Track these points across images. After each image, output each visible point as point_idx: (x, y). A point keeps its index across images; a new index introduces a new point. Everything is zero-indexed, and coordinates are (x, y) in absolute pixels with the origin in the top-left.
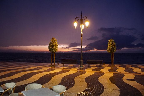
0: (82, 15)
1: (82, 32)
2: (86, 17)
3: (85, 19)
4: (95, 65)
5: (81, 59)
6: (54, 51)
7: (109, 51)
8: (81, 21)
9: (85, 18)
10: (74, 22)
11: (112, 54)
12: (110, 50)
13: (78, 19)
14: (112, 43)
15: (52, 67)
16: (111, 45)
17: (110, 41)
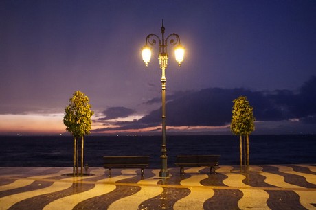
0: (163, 29)
1: (164, 77)
2: (177, 36)
3: (172, 41)
4: (197, 170)
5: (163, 153)
6: (83, 132)
7: (237, 130)
8: (163, 48)
9: (174, 37)
10: (142, 49)
11: (244, 138)
12: (239, 127)
13: (154, 41)
14: (245, 108)
15: (80, 178)
16: (242, 112)
17: (239, 103)
